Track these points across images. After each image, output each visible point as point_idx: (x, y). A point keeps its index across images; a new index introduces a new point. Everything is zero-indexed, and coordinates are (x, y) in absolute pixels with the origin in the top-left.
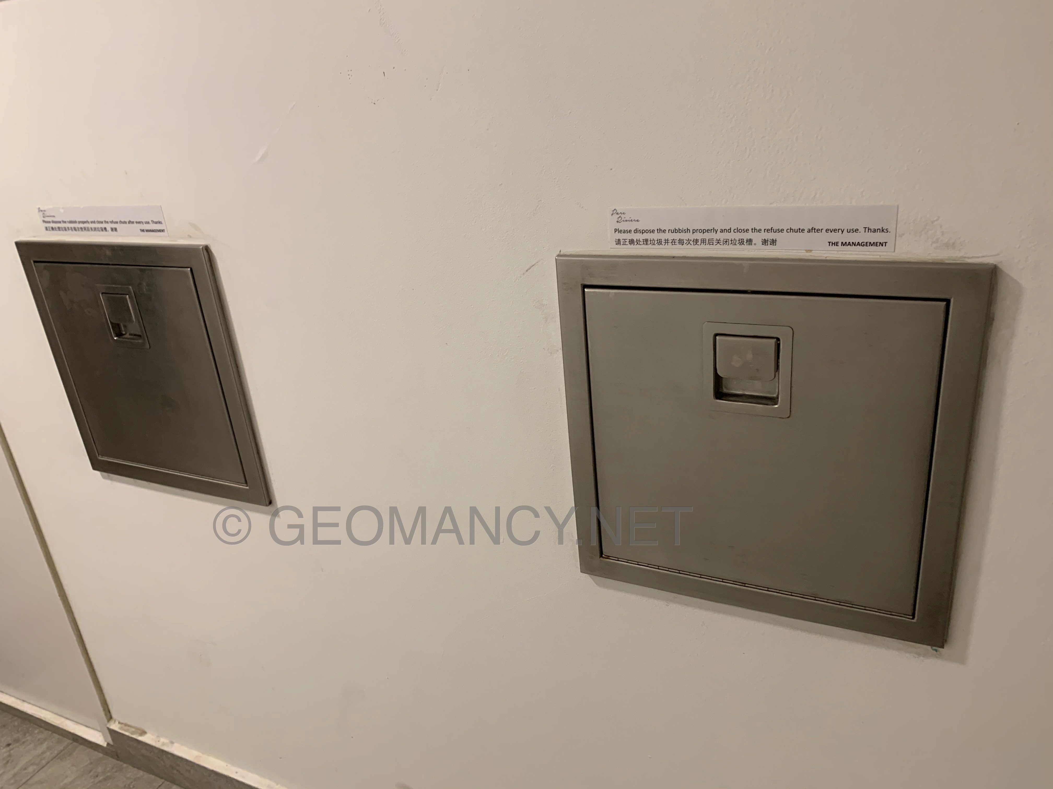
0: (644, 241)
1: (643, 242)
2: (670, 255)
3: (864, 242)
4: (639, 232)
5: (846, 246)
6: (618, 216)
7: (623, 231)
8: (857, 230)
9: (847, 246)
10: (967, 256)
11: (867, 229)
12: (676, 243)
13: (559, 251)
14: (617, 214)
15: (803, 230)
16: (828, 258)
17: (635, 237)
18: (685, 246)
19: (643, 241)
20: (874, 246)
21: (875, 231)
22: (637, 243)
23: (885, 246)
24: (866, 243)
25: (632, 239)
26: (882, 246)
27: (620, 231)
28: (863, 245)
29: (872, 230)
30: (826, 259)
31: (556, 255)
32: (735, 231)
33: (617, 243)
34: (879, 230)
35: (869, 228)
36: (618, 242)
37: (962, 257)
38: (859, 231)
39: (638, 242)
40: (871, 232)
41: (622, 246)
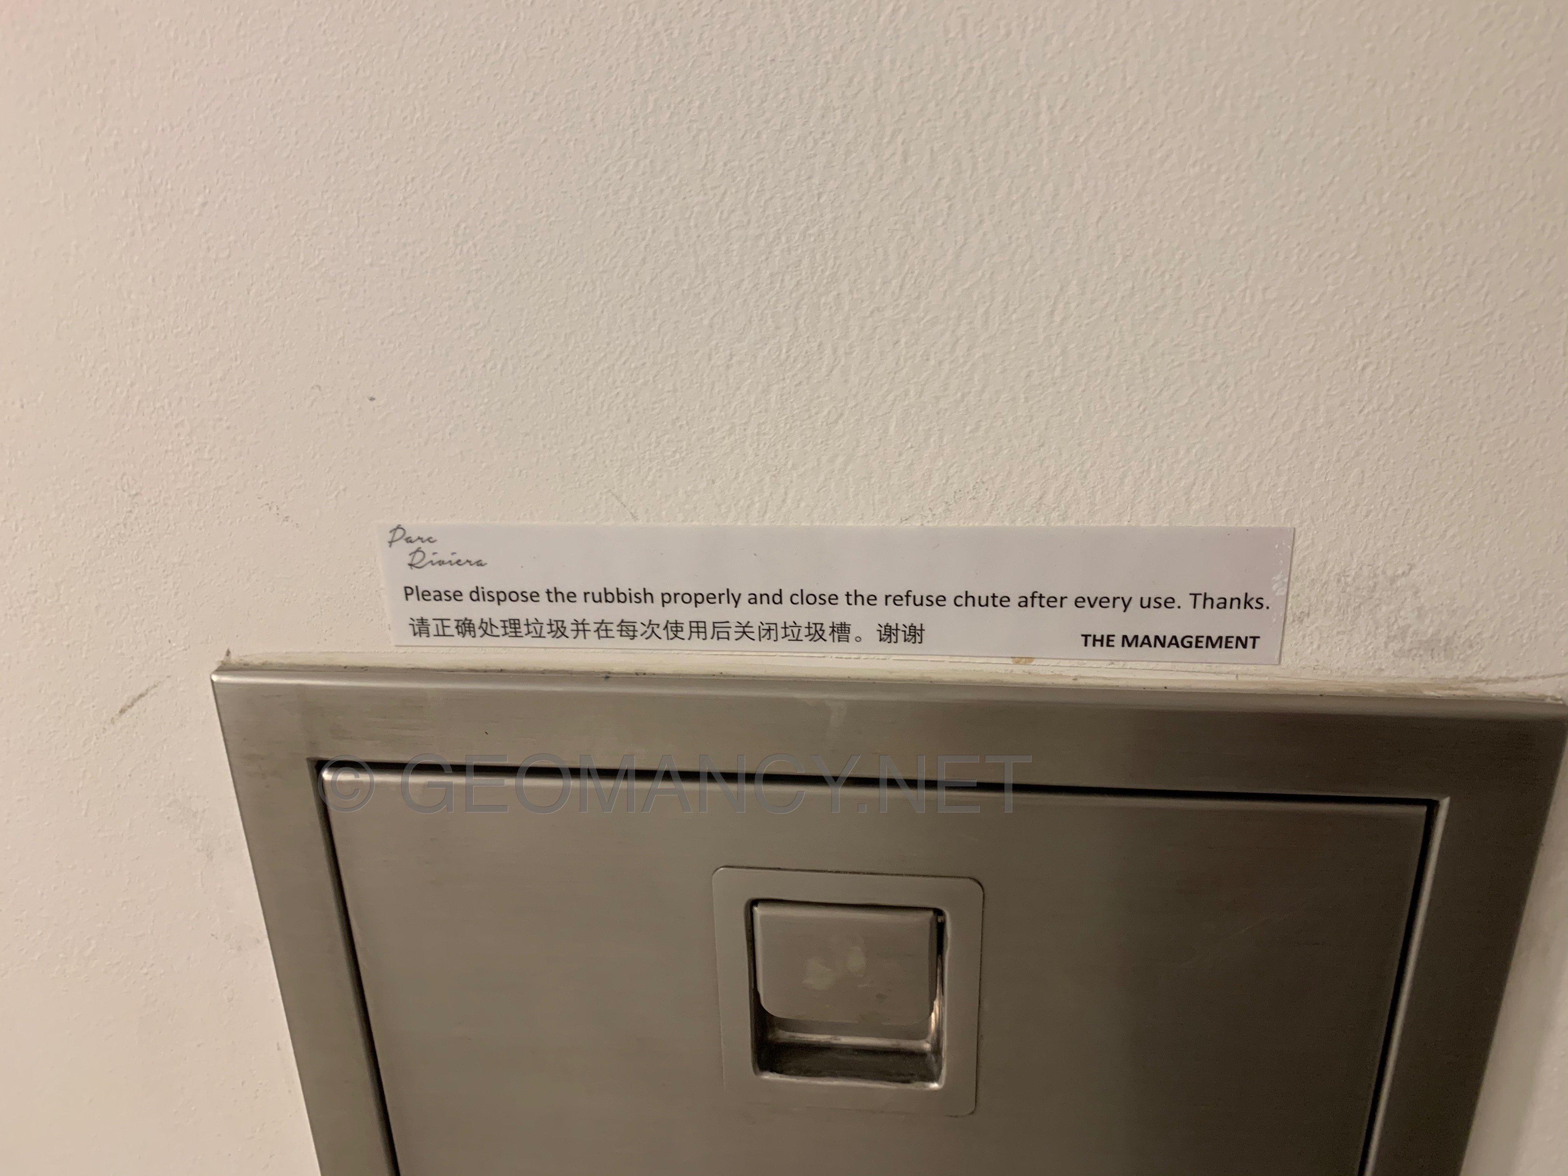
0: (507, 624)
1: (505, 627)
2: (597, 669)
3: (1191, 637)
4: (487, 597)
5: (1136, 646)
6: (413, 547)
7: (433, 594)
8: (1169, 602)
9: (1139, 647)
10: (1484, 675)
11: (1200, 599)
12: (610, 634)
13: (225, 653)
14: (409, 540)
15: (1004, 601)
16: (1081, 682)
17: (478, 611)
18: (640, 641)
19: (502, 624)
20: (1220, 647)
21: (1224, 604)
22: (485, 632)
23: (1254, 647)
24: (1197, 637)
25: (466, 619)
26: (1245, 646)
27: (423, 595)
28: (1188, 645)
29: (1216, 602)
30: (1076, 682)
31: (215, 667)
32: (796, 599)
33: (417, 630)
34: (1235, 602)
35: (1205, 594)
36: (421, 627)
37: (1469, 679)
38: (1175, 605)
39: (487, 627)
40: (1212, 607)
41: (433, 640)
